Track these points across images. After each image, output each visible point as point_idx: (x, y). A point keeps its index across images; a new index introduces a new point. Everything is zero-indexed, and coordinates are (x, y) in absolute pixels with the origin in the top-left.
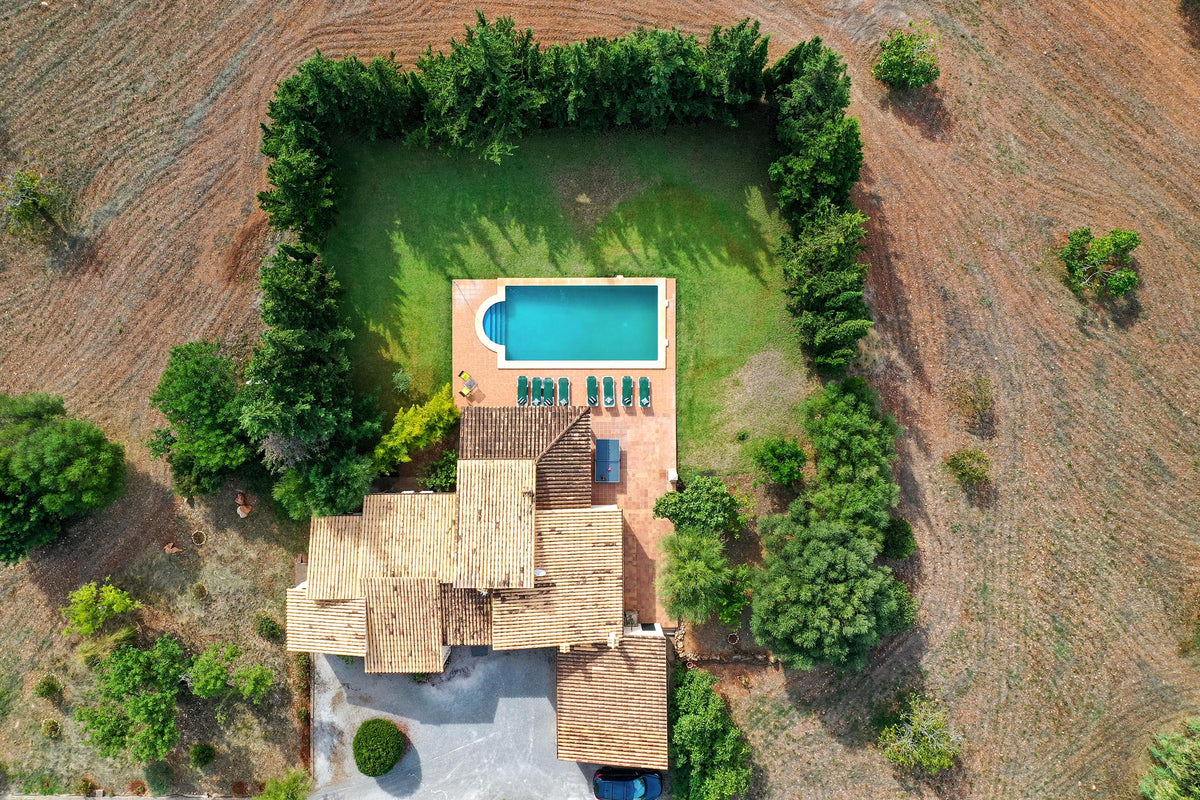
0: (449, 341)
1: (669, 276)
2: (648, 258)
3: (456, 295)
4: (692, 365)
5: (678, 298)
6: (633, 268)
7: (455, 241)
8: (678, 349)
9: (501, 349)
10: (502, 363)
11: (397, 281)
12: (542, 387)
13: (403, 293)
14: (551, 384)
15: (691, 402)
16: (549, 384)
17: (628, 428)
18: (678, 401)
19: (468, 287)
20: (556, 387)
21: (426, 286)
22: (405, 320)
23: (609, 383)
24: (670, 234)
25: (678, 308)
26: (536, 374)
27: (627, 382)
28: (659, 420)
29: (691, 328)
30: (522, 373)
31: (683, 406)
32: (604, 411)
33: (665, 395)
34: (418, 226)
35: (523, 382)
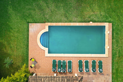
0: (28, 46)
1: (109, 22)
2: (101, 15)
3: (30, 29)
4: (117, 55)
5: (113, 30)
6: (96, 19)
7: (30, 9)
8: (113, 50)
9: (46, 50)
10: (47, 55)
11: (10, 24)
12: (62, 64)
13: (11, 28)
14: (65, 63)
15: (117, 70)
16: (64, 63)
17: (94, 79)
18: (113, 69)
19: (35, 26)
20: (67, 64)
21: (20, 26)
22: (12, 38)
23: (87, 62)
24: (110, 6)
25: (113, 34)
26: (59, 59)
27: (94, 62)
28: (105, 76)
29: (117, 41)
30: (54, 59)
31: (114, 71)
32: (85, 73)
33: (108, 67)
34: (17, 4)
35: (54, 62)
